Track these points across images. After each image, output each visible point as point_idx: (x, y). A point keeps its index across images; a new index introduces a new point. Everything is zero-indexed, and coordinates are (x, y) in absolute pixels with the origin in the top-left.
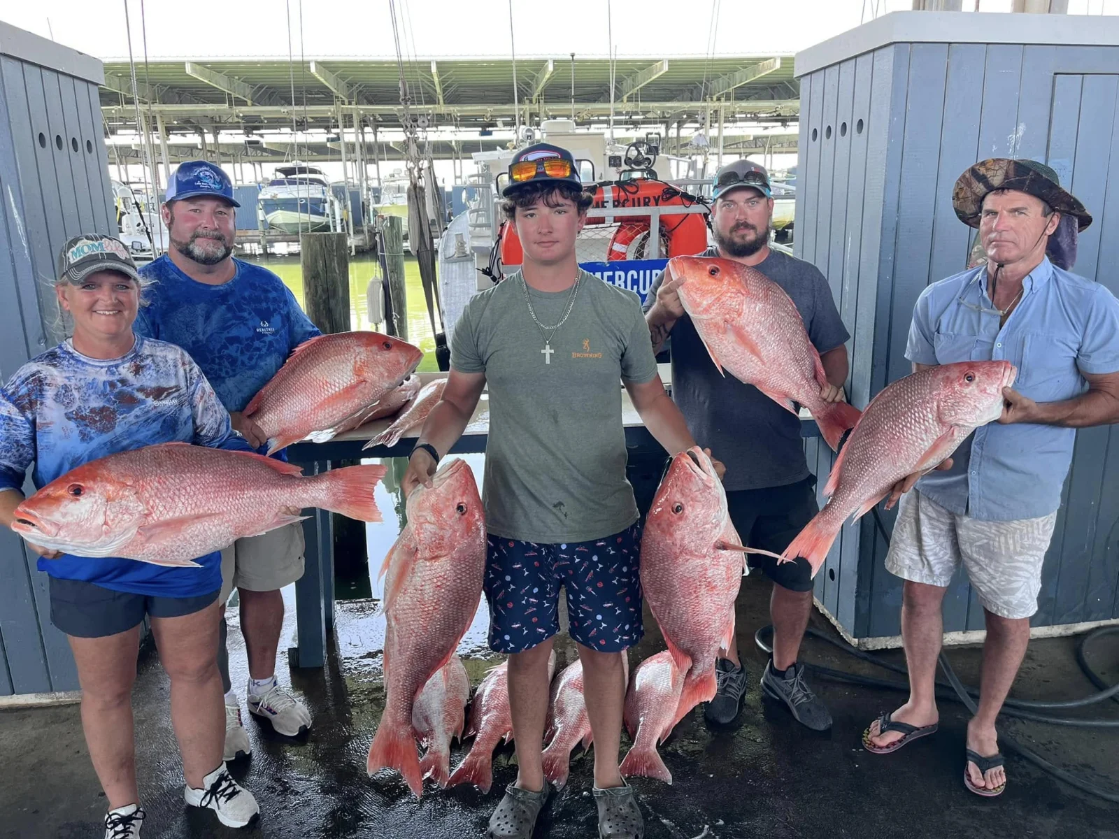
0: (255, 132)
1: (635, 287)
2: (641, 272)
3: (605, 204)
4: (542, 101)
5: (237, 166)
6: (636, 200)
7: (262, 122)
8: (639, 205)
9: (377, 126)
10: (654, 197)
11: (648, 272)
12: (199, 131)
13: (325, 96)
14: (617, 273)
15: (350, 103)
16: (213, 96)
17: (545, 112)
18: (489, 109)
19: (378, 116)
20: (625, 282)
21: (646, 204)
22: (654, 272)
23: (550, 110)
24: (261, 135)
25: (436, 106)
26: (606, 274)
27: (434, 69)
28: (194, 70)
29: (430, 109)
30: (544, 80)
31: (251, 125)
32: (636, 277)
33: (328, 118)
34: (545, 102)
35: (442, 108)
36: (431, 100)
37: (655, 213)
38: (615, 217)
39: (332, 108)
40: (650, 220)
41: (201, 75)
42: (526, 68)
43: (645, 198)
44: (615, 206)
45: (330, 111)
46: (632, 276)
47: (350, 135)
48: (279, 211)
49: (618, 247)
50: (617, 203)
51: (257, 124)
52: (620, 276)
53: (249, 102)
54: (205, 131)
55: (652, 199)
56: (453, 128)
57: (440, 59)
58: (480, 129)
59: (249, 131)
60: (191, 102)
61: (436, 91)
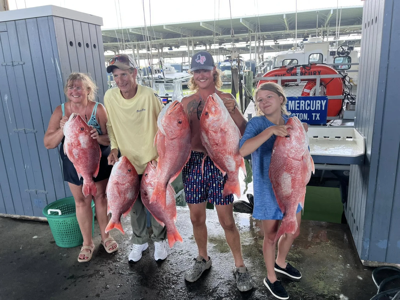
0: (222, 44)
1: (309, 107)
2: (312, 101)
3: (297, 74)
4: (329, 26)
5: (218, 56)
6: (310, 72)
7: (224, 41)
8: (311, 75)
9: (264, 39)
10: (318, 71)
11: (315, 101)
12: (205, 45)
13: (246, 30)
14: (301, 101)
15: (254, 32)
16: (210, 33)
17: (329, 30)
18: (306, 31)
19: (265, 36)
20: (305, 105)
21: (314, 74)
22: (317, 101)
23: (331, 29)
24: (225, 45)
25: (285, 31)
26: (297, 101)
27: (284, 17)
28: (203, 25)
29: (283, 32)
30: (329, 18)
31: (221, 42)
32: (309, 103)
33: (246, 38)
34: (330, 26)
35: (288, 32)
36: (284, 29)
37: (318, 78)
38: (301, 79)
39: (247, 34)
40: (316, 80)
41: (205, 26)
42: (322, 14)
43: (314, 72)
44: (301, 75)
45: (247, 35)
46: (308, 102)
47: (253, 44)
48: (226, 70)
49: (306, 91)
50: (302, 74)
51: (223, 42)
52: (302, 103)
53: (221, 34)
54: (207, 45)
55: (317, 72)
56: (293, 39)
57: (287, 13)
58: (303, 39)
59: (220, 44)
60: (203, 35)
61: (285, 25)
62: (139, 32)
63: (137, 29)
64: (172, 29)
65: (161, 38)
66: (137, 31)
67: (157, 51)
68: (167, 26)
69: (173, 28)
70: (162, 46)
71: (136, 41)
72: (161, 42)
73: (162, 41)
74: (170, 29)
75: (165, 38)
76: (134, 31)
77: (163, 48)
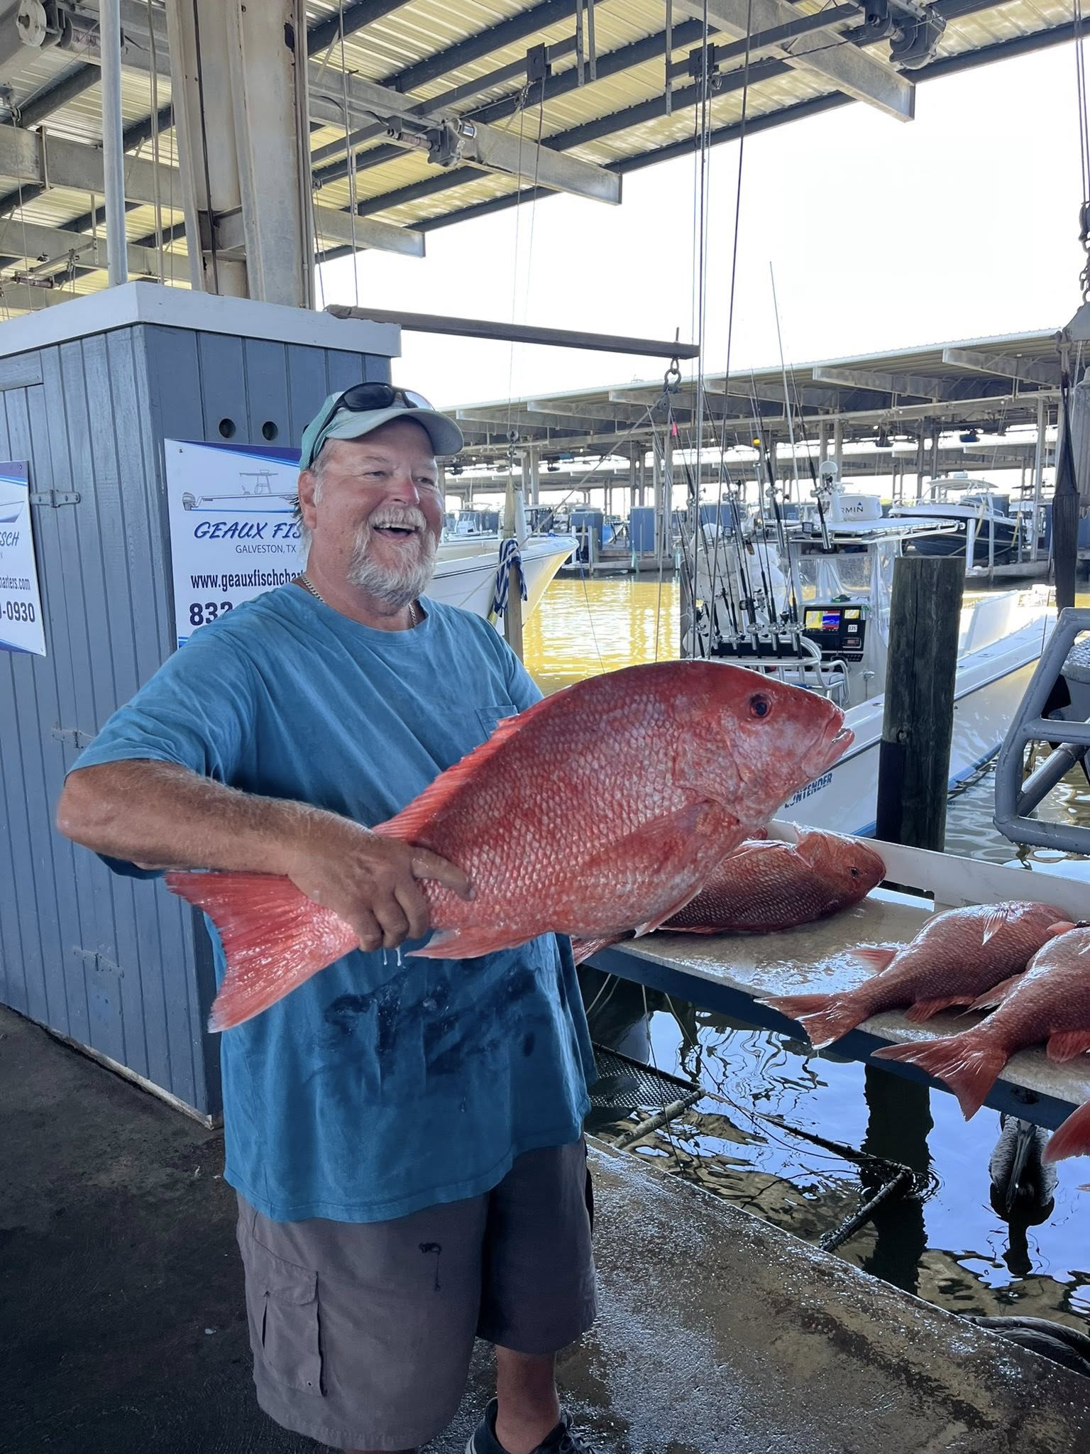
62: (846, 380)
63: (840, 370)
64: (976, 362)
65: (934, 399)
66: (839, 376)
67: (914, 447)
68: (960, 350)
69: (982, 357)
70: (935, 427)
71: (836, 411)
72: (930, 413)
73: (935, 407)
74: (970, 361)
75: (950, 398)
76: (830, 377)
77: (941, 435)
